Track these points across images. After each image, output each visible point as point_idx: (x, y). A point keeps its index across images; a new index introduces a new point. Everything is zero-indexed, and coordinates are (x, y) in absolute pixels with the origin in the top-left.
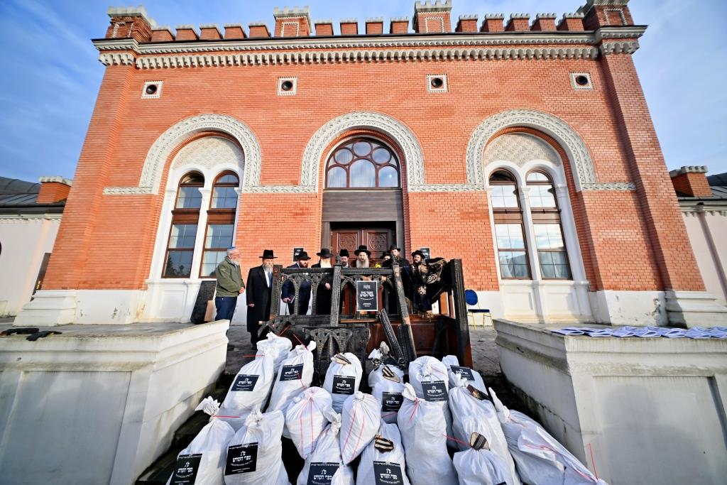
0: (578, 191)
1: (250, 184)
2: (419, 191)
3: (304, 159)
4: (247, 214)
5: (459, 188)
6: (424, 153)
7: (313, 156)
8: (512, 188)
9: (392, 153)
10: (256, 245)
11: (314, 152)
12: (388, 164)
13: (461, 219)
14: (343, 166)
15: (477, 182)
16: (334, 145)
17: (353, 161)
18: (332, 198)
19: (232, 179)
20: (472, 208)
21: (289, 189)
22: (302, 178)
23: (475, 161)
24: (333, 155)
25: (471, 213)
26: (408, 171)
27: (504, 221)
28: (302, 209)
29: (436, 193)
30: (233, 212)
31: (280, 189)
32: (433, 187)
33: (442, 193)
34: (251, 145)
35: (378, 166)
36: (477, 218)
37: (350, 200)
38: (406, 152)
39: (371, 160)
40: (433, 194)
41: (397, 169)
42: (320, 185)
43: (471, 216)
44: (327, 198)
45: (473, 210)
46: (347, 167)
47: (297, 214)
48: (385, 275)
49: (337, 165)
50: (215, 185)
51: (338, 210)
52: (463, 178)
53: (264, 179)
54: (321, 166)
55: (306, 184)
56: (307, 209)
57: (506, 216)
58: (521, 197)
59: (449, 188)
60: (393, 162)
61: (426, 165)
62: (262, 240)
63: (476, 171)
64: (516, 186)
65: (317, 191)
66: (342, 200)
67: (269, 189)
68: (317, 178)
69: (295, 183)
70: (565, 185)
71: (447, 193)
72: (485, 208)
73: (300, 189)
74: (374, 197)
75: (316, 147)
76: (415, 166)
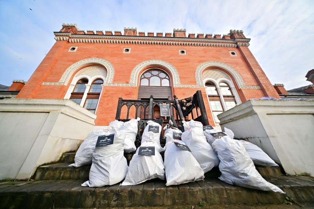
0: (239, 89)
1: (108, 82)
2: (178, 87)
3: (132, 74)
4: (105, 94)
5: (194, 86)
6: (179, 74)
7: (135, 74)
8: (214, 88)
9: (167, 75)
10: (108, 107)
11: (136, 72)
12: (165, 78)
14: (147, 78)
15: (201, 84)
16: (144, 70)
17: (151, 77)
18: (143, 89)
19: (101, 82)
21: (125, 85)
22: (131, 81)
23: (199, 77)
24: (143, 74)
26: (174, 80)
27: (213, 100)
28: (130, 92)
29: (185, 88)
30: (99, 94)
31: (121, 85)
32: (184, 86)
33: (187, 88)
34: (110, 69)
35: (161, 79)
37: (149, 90)
38: (172, 73)
39: (159, 77)
40: (184, 88)
41: (169, 80)
42: (138, 84)
44: (140, 89)
46: (149, 79)
47: (127, 94)
48: (172, 102)
49: (145, 78)
50: (93, 83)
51: (145, 94)
52: (195, 82)
53: (115, 80)
54: (138, 77)
55: (132, 83)
56: (132, 92)
57: (214, 98)
58: (218, 91)
59: (190, 86)
60: (167, 77)
61: (181, 78)
62: (110, 104)
63: (200, 81)
64: (216, 87)
65: (136, 85)
66: (146, 90)
67: (116, 85)
68: (137, 81)
69: (127, 83)
70: (234, 87)
71: (189, 88)
72: (205, 94)
73: (129, 85)
74: (160, 89)
75: (137, 70)
76: (176, 78)
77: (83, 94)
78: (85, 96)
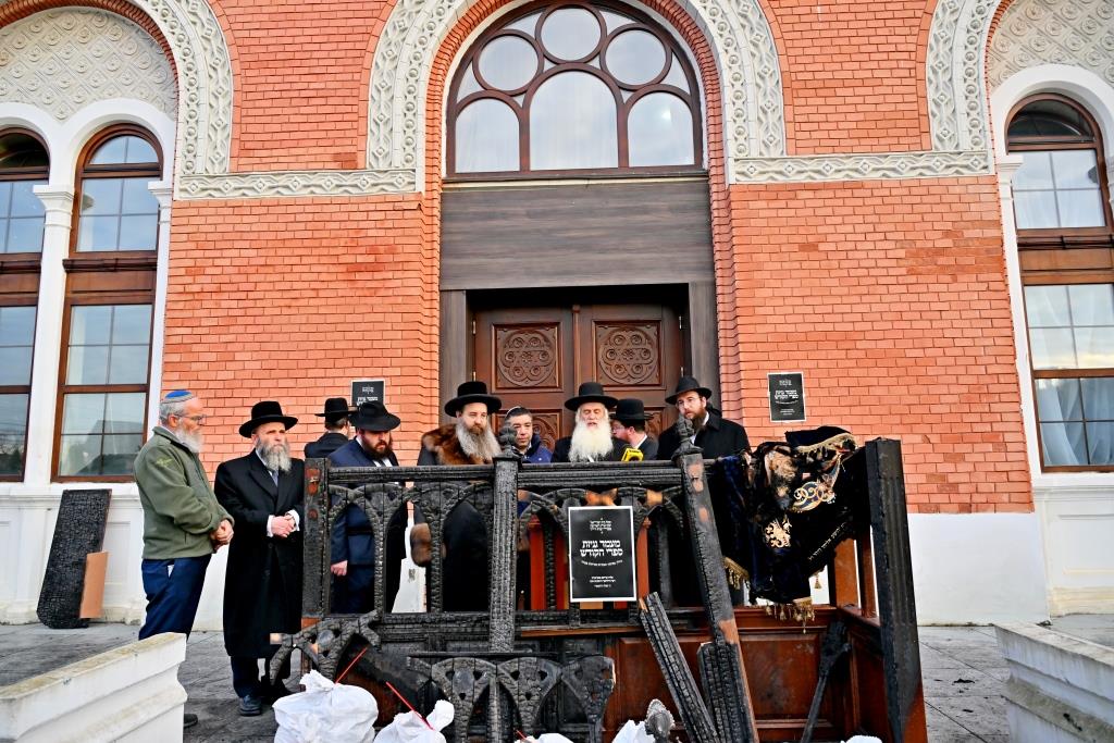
1: (199, 169)
2: (763, 179)
3: (375, 80)
4: (194, 271)
5: (902, 167)
6: (785, 46)
7: (403, 70)
8: (1085, 160)
9: (673, 48)
10: (230, 375)
11: (408, 52)
12: (657, 87)
13: (911, 272)
14: (506, 97)
15: (966, 145)
16: (475, 25)
17: (541, 78)
18: (472, 209)
19: (137, 151)
20: (947, 234)
21: (328, 184)
22: (372, 146)
23: (959, 72)
24: (470, 58)
25: (941, 251)
26: (729, 112)
27: (1056, 277)
28: (373, 251)
29: (826, 186)
30: (148, 264)
31: (297, 186)
32: (813, 165)
33: (844, 186)
35: (627, 95)
36: (963, 269)
37: (528, 215)
38: (719, 44)
39: (603, 75)
40: (814, 188)
41: (692, 102)
42: (431, 167)
43: (942, 261)
44: (453, 208)
45: (948, 243)
46: (520, 100)
47: (355, 268)
48: (656, 488)
49: (488, 93)
50: (86, 170)
51: (496, 247)
52: (912, 129)
53: (247, 150)
54: (432, 99)
55: (383, 166)
56: (392, 250)
57: (1062, 258)
59: (868, 168)
60: (677, 78)
61: (792, 88)
62: (247, 356)
63: (962, 106)
64: (1099, 151)
65: (421, 187)
66: (505, 216)
67: (261, 187)
68: (421, 141)
69: (348, 163)
71: (861, 186)
72: (991, 233)
73: (361, 185)
74: (613, 204)
75: (413, 36)
76: (750, 91)
77: (33, 267)
78: (53, 283)
